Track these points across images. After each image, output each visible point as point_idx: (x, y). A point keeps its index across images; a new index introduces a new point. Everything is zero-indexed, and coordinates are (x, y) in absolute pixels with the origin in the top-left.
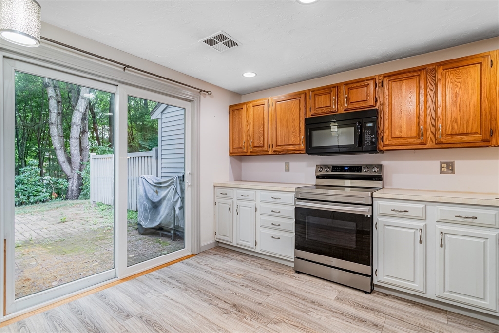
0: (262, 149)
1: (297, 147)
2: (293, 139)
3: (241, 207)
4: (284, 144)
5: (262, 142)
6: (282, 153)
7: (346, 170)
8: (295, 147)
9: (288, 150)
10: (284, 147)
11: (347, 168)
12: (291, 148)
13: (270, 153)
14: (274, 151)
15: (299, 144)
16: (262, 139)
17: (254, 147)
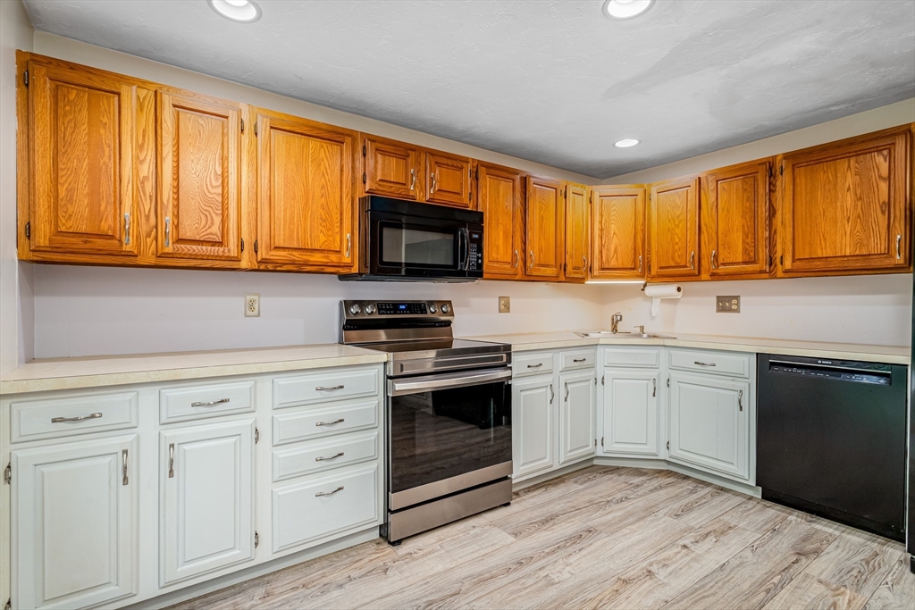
0: (218, 250)
1: (334, 258)
2: (322, 238)
3: (186, 447)
4: (296, 246)
5: (216, 229)
6: (285, 268)
7: (403, 310)
8: (327, 257)
9: (306, 264)
10: (295, 253)
11: (403, 307)
12: (317, 258)
13: (244, 264)
14: (264, 261)
15: (339, 252)
16: (218, 220)
17: (180, 241)
